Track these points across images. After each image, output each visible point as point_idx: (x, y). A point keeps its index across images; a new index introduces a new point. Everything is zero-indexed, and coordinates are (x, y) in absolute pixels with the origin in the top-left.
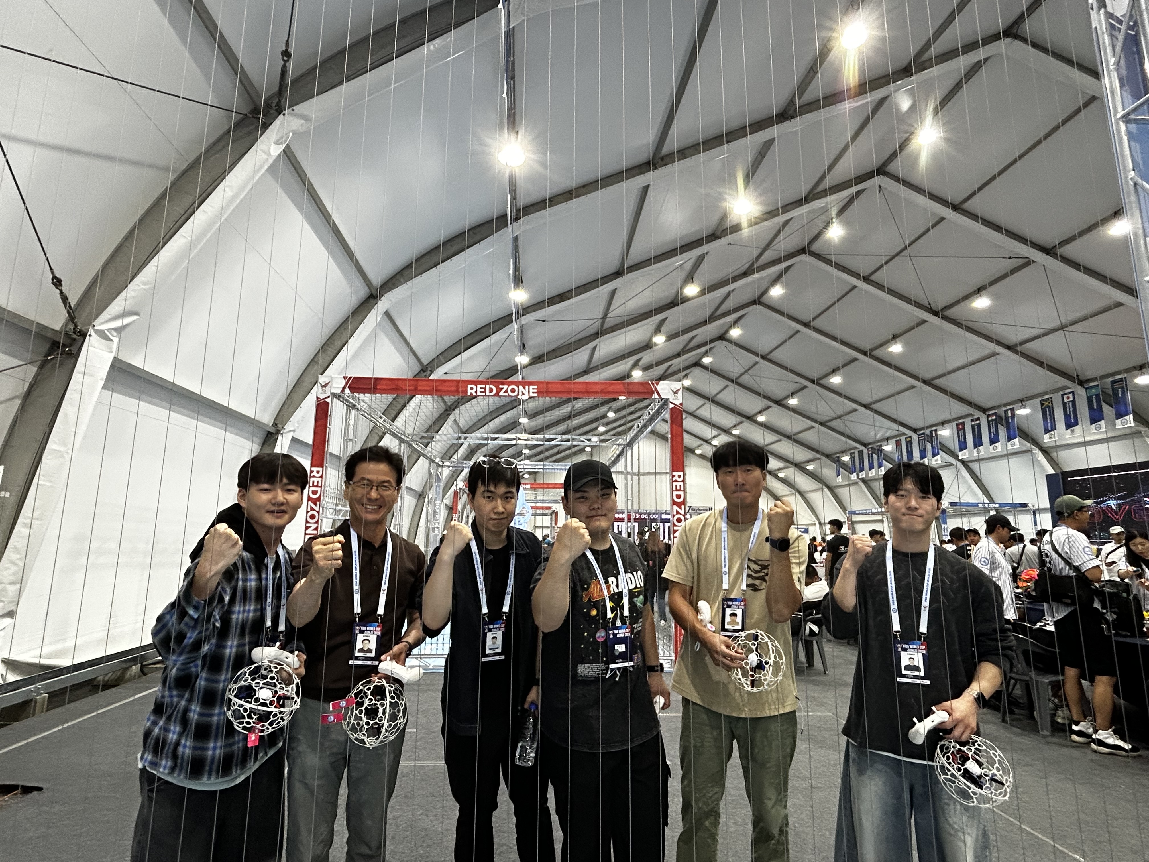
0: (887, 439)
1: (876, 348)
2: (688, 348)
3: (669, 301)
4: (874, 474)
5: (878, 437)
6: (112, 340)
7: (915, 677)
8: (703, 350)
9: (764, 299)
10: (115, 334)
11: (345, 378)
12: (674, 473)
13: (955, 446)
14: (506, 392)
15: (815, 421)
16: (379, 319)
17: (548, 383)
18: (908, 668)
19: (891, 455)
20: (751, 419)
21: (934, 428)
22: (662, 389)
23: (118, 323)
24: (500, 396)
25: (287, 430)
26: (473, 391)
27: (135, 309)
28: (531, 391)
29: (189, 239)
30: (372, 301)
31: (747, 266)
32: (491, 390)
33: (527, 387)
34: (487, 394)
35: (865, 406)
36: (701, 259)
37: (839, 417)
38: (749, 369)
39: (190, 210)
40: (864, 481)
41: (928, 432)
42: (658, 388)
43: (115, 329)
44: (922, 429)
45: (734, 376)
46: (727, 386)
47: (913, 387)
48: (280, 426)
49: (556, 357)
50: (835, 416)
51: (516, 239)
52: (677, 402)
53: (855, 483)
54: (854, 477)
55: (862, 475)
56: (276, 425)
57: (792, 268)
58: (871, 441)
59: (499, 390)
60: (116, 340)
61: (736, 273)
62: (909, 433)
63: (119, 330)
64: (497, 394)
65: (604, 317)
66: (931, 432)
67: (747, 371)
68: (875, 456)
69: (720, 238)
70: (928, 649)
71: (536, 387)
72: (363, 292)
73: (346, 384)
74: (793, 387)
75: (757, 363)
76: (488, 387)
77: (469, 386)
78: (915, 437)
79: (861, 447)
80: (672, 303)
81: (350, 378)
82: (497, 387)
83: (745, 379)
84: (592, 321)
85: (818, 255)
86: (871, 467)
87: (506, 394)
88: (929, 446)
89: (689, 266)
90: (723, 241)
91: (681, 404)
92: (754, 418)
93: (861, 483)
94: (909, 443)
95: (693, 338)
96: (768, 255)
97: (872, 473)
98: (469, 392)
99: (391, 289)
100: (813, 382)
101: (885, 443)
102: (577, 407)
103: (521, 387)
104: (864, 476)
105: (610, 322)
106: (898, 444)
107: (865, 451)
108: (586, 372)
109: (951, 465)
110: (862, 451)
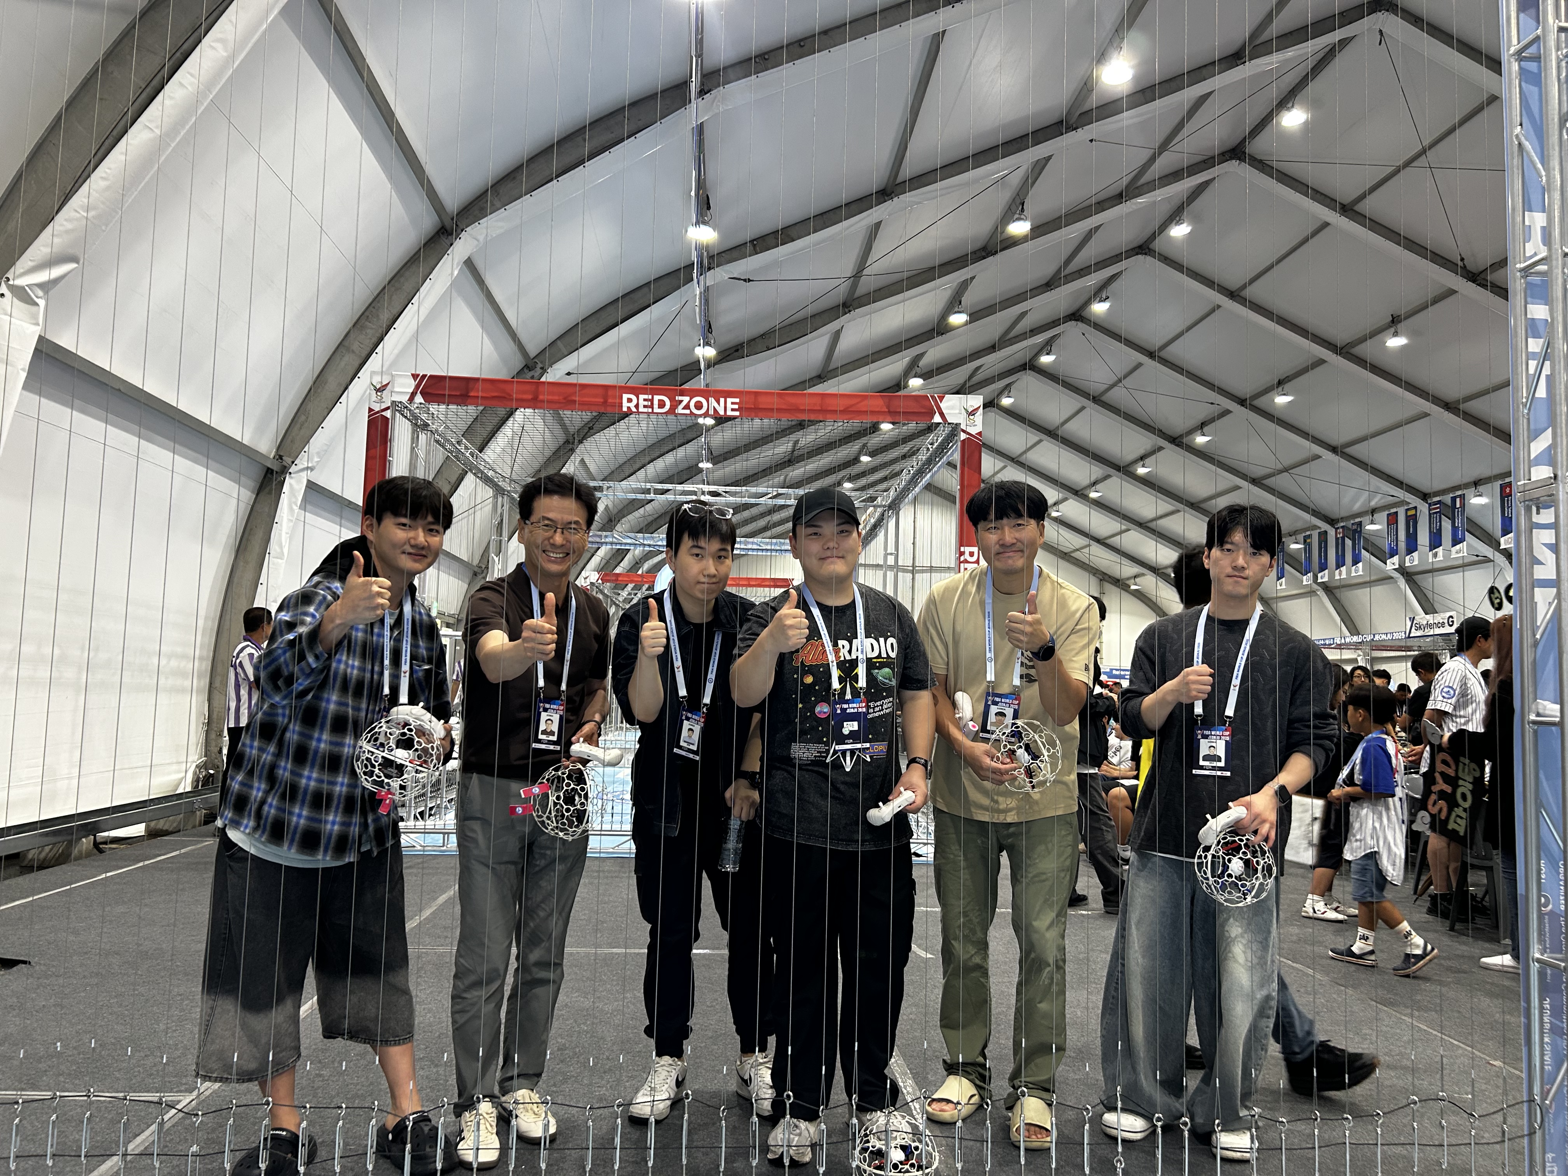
0: (1373, 511)
1: (1363, 340)
2: (1012, 334)
3: (979, 245)
4: (1344, 576)
5: (1357, 507)
6: (37, 304)
7: (1214, 768)
8: (1040, 339)
9: (1157, 245)
10: (40, 293)
11: (415, 376)
12: (962, 549)
13: (1495, 524)
14: (687, 407)
15: (1243, 476)
16: (456, 273)
17: (756, 394)
18: (1207, 758)
19: (1379, 542)
20: (1125, 470)
21: (1459, 493)
22: (948, 408)
23: (43, 276)
24: (676, 415)
25: (301, 467)
26: (632, 406)
27: (71, 251)
28: (729, 406)
29: (158, 132)
30: (444, 240)
31: (1125, 181)
32: (662, 404)
33: (722, 400)
34: (656, 410)
35: (1334, 450)
36: (1040, 166)
37: (1286, 470)
38: (1125, 377)
39: (155, 82)
40: (1327, 588)
41: (1447, 499)
42: (942, 405)
43: (40, 286)
44: (1436, 494)
45: (1096, 388)
46: (1083, 408)
47: (1426, 415)
48: (287, 460)
49: (769, 349)
50: (1279, 467)
51: (700, 130)
52: (974, 431)
53: (1311, 593)
54: (1307, 580)
55: (1324, 577)
56: (281, 457)
57: (1211, 186)
58: (1344, 514)
59: (675, 404)
60: (42, 302)
61: (1103, 196)
62: (1414, 501)
63: (45, 287)
64: (672, 410)
65: (857, 275)
66: (1454, 499)
67: (1120, 381)
68: (1348, 543)
69: (1076, 129)
70: (1232, 735)
71: (737, 400)
72: (428, 222)
73: (417, 387)
74: (1203, 412)
75: (1139, 365)
76: (657, 398)
77: (625, 397)
78: (1423, 508)
79: (1324, 526)
80: (984, 248)
81: (424, 376)
82: (672, 400)
83: (1117, 395)
84: (838, 282)
85: (1261, 161)
86: (1340, 564)
87: (688, 412)
88: (1447, 525)
89: (1016, 179)
90: (1082, 135)
91: (980, 434)
92: (1131, 469)
93: (1321, 593)
94: (1412, 520)
95: (1023, 314)
96: (1165, 163)
97: (1342, 574)
98: (625, 405)
99: (477, 219)
100: (1242, 402)
101: (1368, 518)
102: (802, 443)
103: (712, 400)
104: (1326, 579)
105: (867, 284)
106: (1392, 520)
107: (1331, 532)
108: (821, 377)
109: (1487, 560)
110: (1326, 532)
